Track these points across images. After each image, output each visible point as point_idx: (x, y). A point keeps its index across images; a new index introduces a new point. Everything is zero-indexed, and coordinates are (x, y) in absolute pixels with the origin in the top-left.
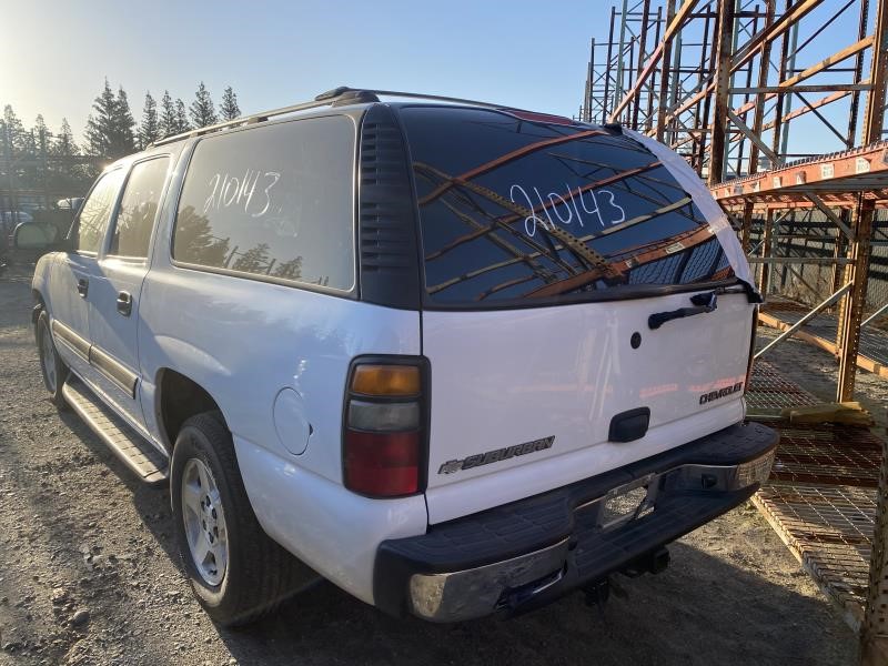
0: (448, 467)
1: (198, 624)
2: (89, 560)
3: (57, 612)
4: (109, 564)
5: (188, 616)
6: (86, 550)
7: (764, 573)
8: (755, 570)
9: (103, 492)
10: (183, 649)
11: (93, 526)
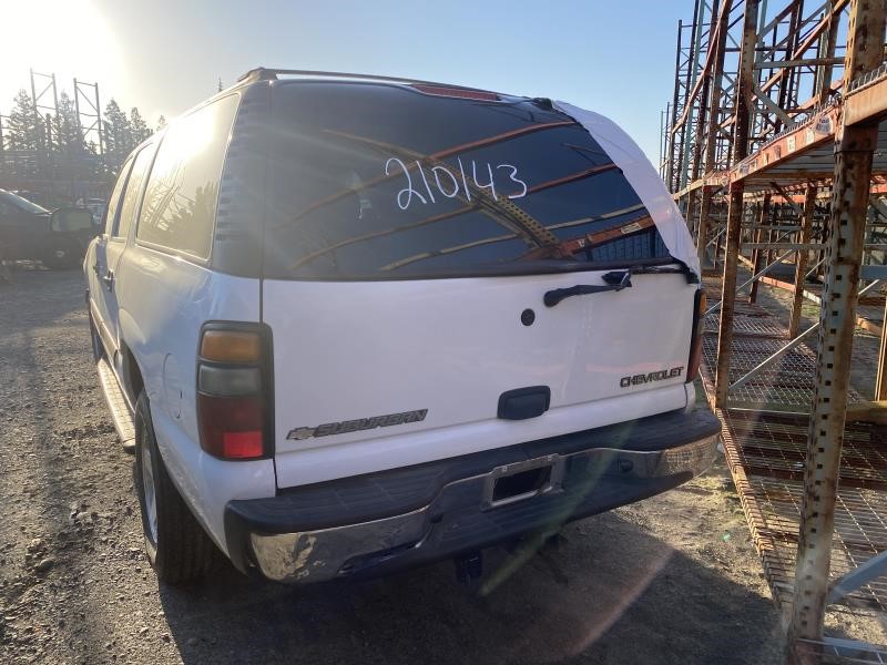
0: (296, 434)
1: (145, 579)
2: (74, 516)
3: (28, 558)
4: (90, 520)
5: (139, 571)
6: (74, 506)
7: (730, 571)
8: (721, 567)
9: (111, 457)
10: (122, 599)
11: (90, 486)
